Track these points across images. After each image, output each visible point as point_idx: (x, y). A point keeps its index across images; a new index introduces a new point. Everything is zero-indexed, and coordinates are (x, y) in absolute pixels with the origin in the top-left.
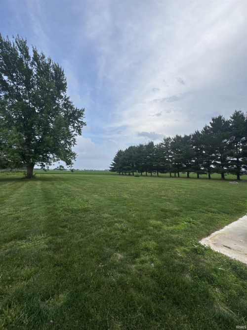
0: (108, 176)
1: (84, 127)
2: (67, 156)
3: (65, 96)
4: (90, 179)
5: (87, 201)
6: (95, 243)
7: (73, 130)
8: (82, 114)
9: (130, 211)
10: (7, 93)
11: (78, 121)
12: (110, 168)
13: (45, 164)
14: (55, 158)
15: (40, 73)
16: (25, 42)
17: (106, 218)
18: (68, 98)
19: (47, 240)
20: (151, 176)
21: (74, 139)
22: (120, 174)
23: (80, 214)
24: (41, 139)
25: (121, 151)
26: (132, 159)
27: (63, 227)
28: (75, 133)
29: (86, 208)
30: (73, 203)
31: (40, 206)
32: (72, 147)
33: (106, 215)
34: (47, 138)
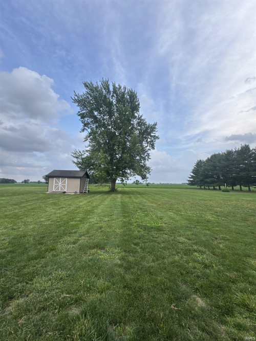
0: (186, 190)
1: (157, 140)
2: (142, 171)
3: (139, 115)
4: (166, 194)
5: (161, 219)
6: (168, 273)
7: (146, 145)
8: (155, 128)
9: (216, 239)
10: (97, 124)
11: (151, 136)
12: (188, 181)
13: (124, 179)
14: (132, 173)
15: (118, 101)
16: (107, 82)
17: (182, 243)
18: (141, 116)
19: (120, 255)
20: (250, 191)
21: (148, 154)
22: (201, 189)
23: (153, 233)
24: (121, 157)
25: (200, 161)
26: (216, 170)
27: (135, 244)
28: (148, 148)
29: (159, 227)
30: (146, 219)
31: (118, 218)
32: (147, 162)
33: (182, 239)
34: (125, 155)
